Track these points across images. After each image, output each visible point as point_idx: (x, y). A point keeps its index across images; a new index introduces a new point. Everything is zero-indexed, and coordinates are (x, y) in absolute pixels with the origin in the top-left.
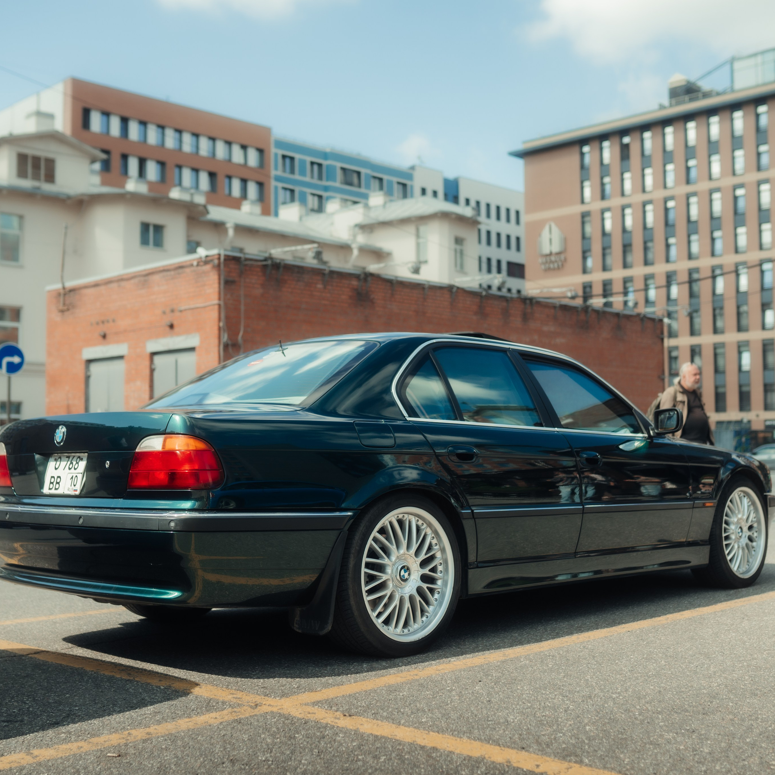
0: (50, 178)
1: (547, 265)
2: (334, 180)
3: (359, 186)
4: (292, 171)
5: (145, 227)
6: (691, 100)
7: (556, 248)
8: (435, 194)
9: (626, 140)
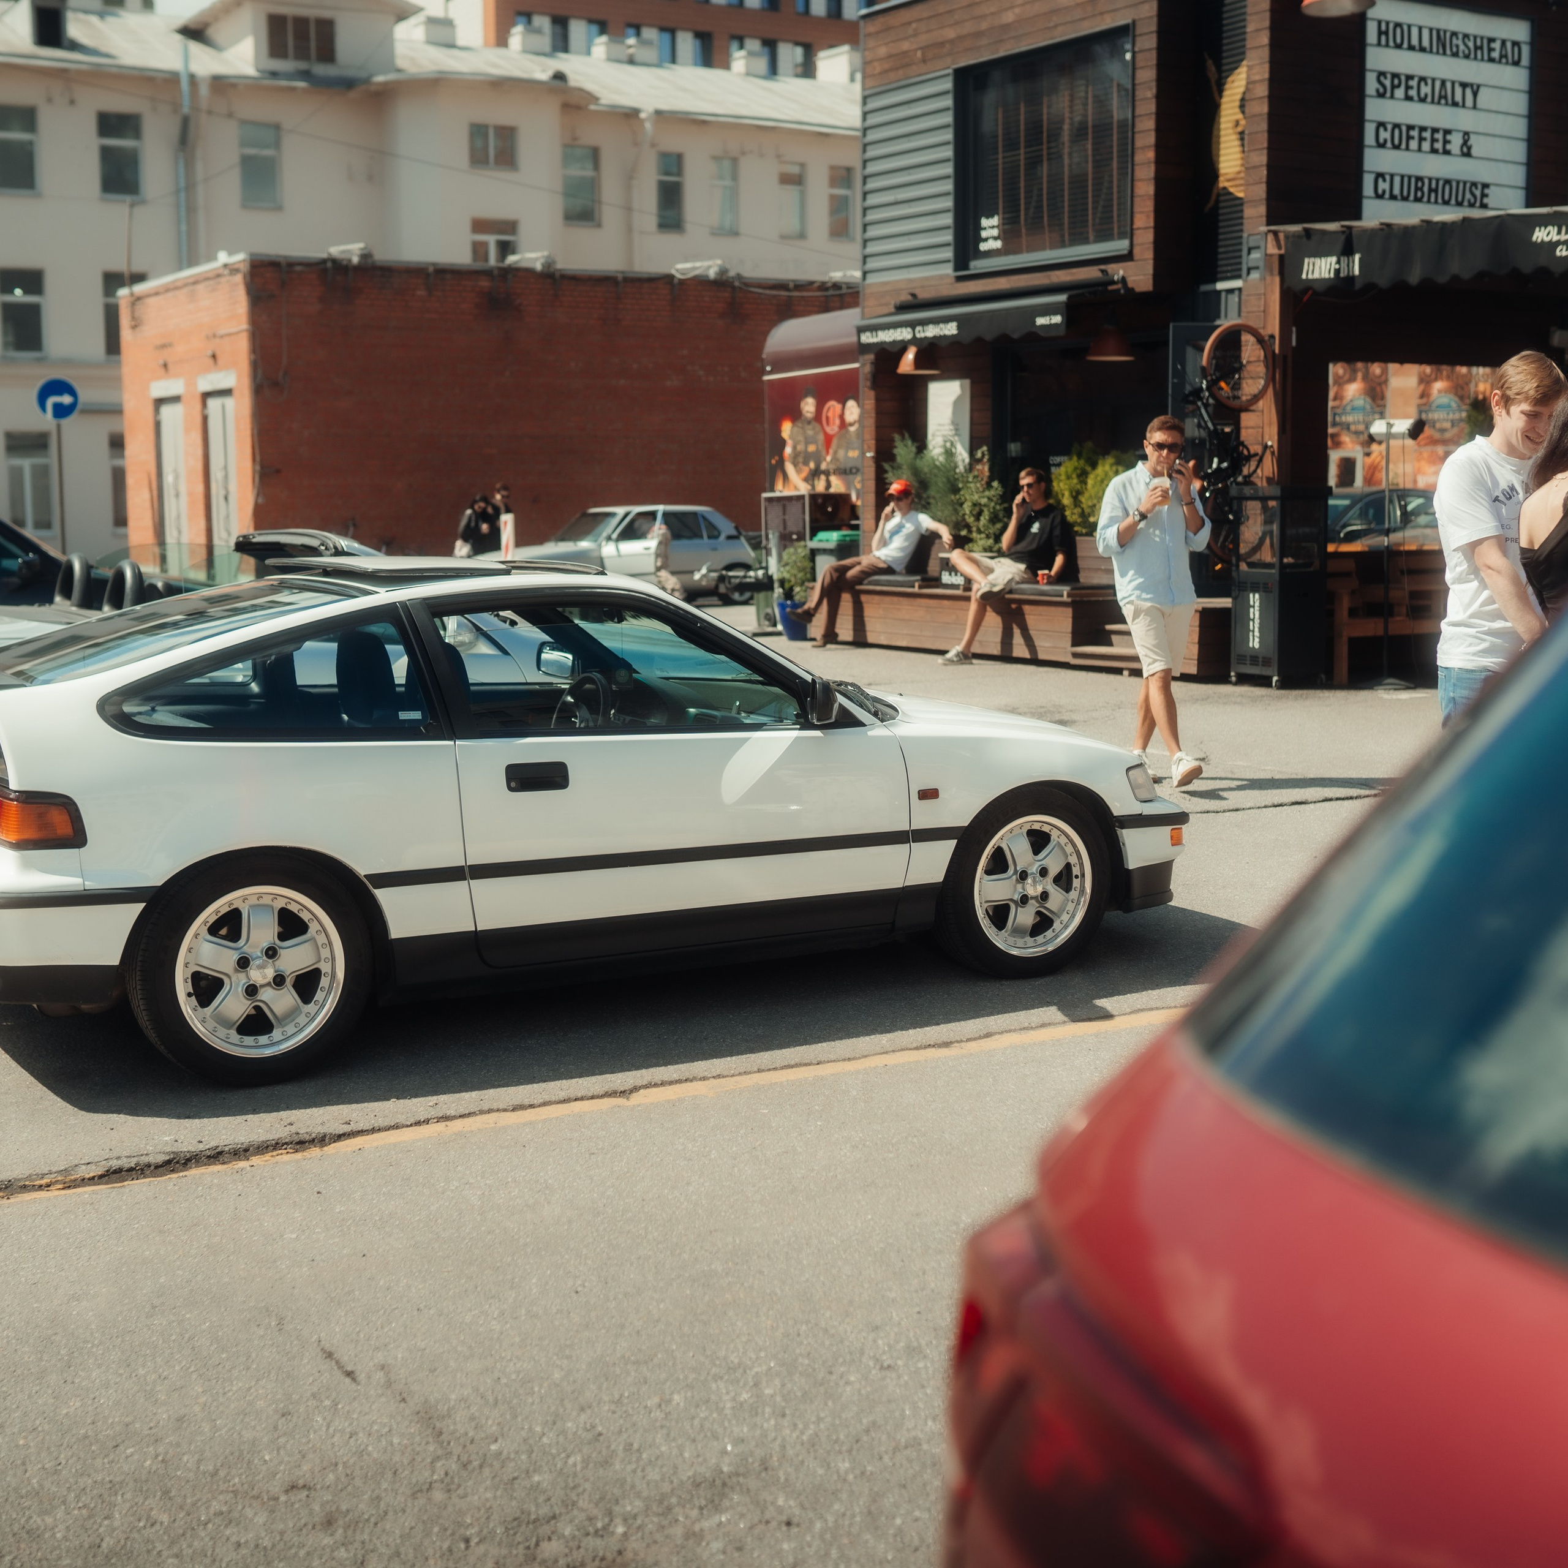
0: (327, 53)
5: (479, 130)
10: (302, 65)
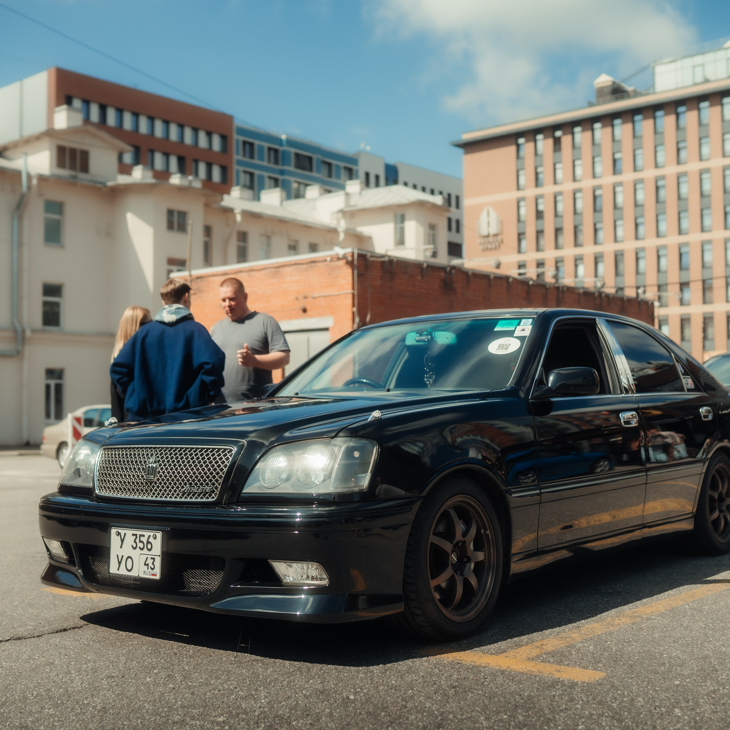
0: (85, 168)
1: (485, 246)
2: (289, 165)
3: (311, 170)
4: (252, 156)
5: (170, 213)
6: (617, 99)
7: (493, 230)
8: (377, 177)
9: (558, 134)
10: (73, 173)
